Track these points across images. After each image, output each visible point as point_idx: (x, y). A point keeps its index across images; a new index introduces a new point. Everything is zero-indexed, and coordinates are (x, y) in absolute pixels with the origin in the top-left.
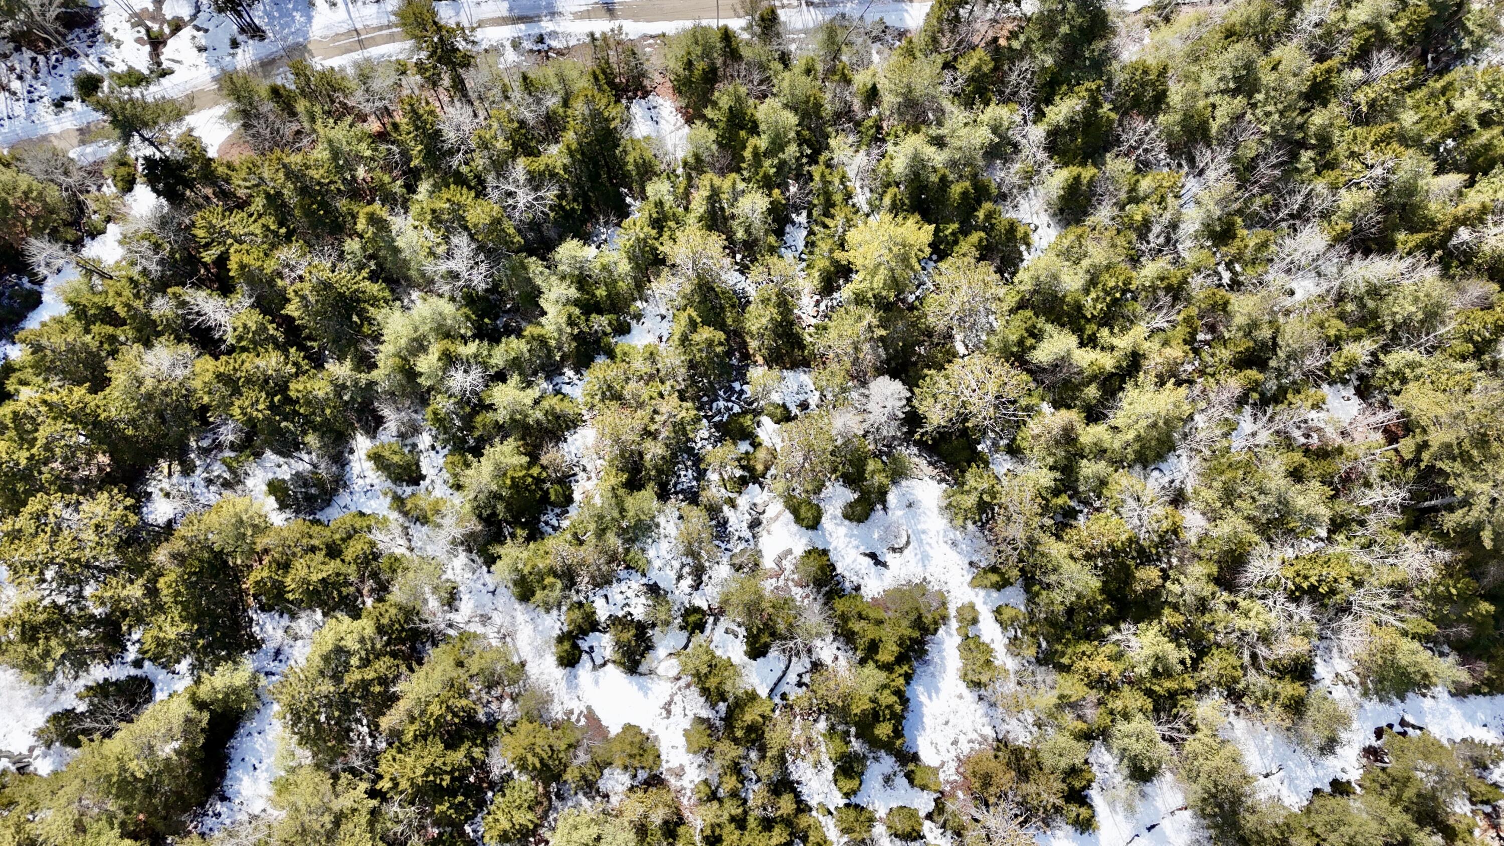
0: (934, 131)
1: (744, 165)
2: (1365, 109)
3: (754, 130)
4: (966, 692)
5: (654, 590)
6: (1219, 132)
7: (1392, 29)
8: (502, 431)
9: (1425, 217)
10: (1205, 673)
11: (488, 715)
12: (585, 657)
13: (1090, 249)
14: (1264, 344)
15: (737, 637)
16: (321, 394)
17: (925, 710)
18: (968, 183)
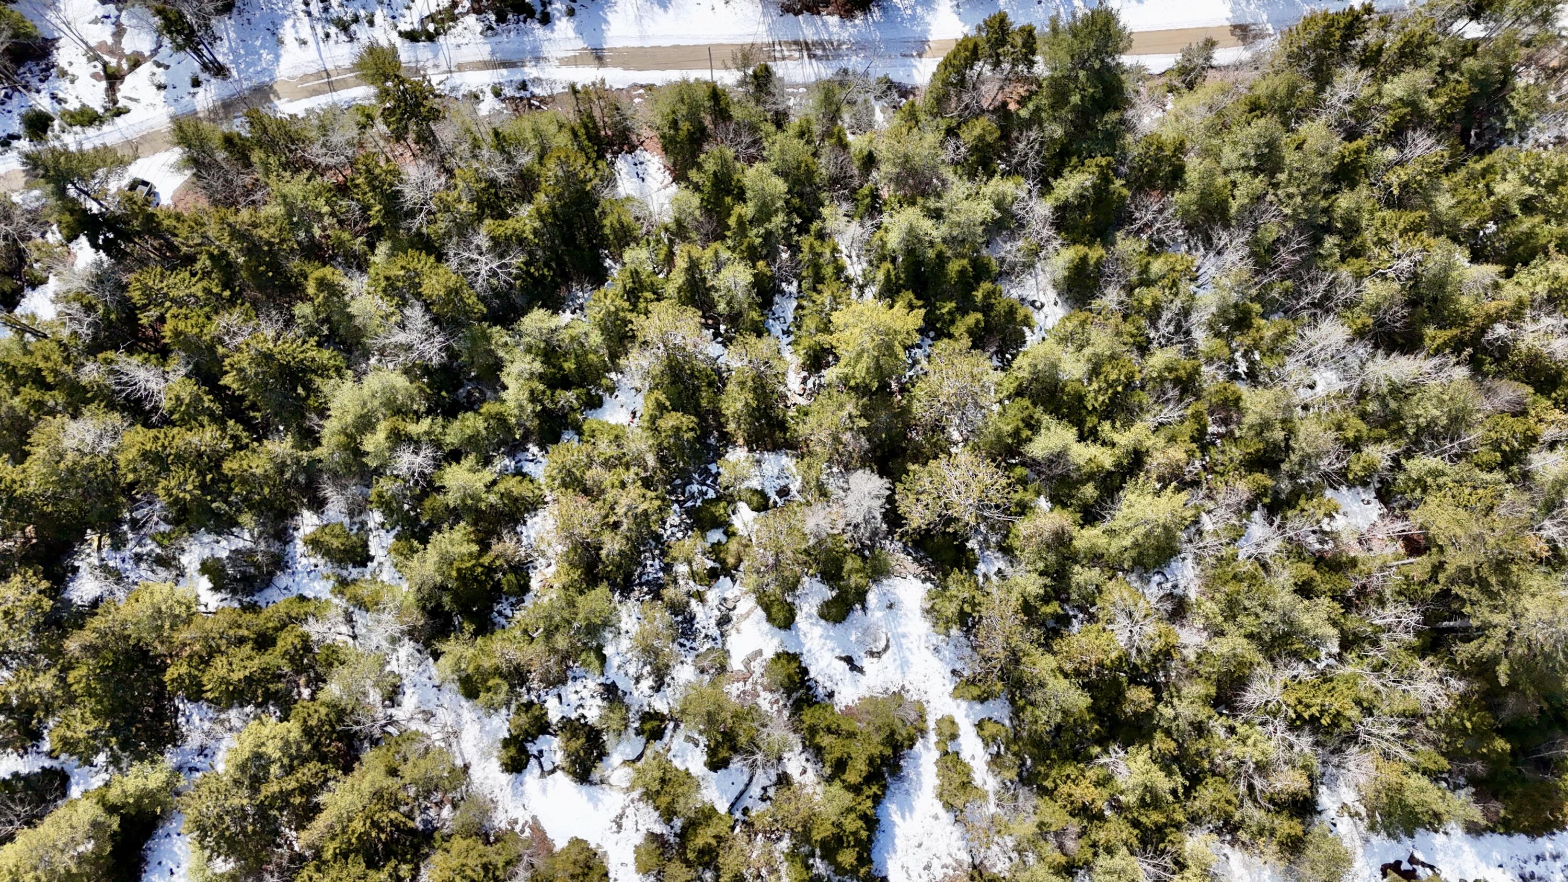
0: (932, 203)
1: (728, 234)
2: (1396, 192)
3: (741, 196)
4: (942, 812)
5: (611, 692)
6: (1238, 211)
7: (1430, 105)
8: (455, 515)
9: (1456, 311)
10: (1197, 803)
11: (426, 822)
12: (533, 761)
13: (1094, 334)
14: (1276, 445)
15: (697, 745)
16: (259, 472)
17: (897, 831)
18: (965, 262)
